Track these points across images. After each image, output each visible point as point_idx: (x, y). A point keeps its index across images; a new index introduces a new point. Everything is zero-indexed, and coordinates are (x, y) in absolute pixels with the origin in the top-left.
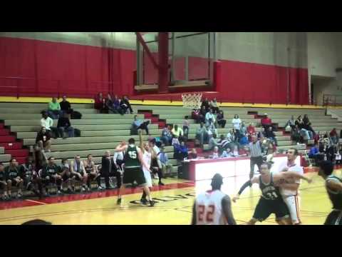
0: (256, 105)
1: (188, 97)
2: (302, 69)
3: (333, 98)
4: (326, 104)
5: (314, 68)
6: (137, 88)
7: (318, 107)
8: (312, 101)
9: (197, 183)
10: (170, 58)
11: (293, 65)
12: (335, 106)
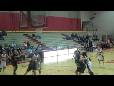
0: (64, 32)
1: (38, 29)
2: (79, 19)
3: (89, 28)
4: (87, 30)
5: (83, 18)
6: (21, 26)
7: (84, 32)
8: (83, 30)
9: (44, 58)
10: (31, 16)
11: (76, 18)
12: (90, 31)
